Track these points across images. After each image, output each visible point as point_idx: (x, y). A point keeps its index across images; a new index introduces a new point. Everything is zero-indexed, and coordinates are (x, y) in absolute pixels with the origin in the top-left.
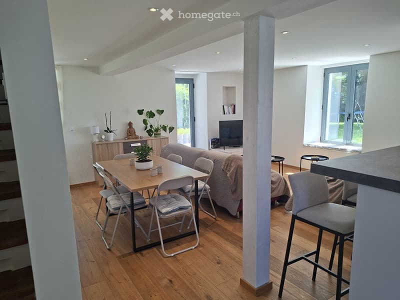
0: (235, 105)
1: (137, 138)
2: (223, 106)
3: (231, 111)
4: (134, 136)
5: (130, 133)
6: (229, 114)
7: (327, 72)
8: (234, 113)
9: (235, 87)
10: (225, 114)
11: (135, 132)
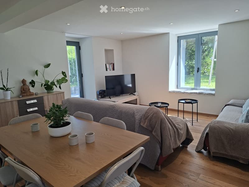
0: (114, 64)
1: (32, 94)
2: (106, 64)
3: (111, 68)
4: (28, 94)
5: (23, 90)
6: (110, 70)
7: (179, 38)
8: (114, 69)
9: (113, 50)
10: (107, 70)
11: (29, 89)
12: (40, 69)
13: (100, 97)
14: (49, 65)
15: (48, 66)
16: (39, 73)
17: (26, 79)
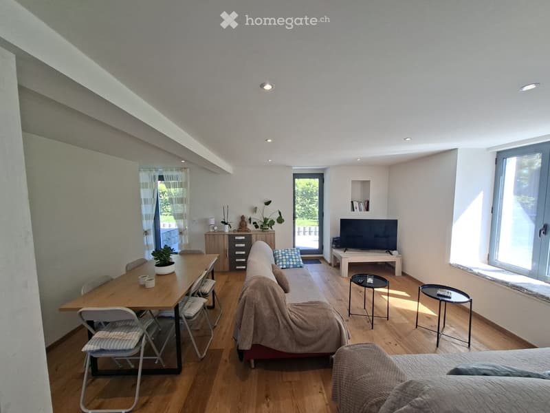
0: (368, 202)
2: (352, 202)
3: (363, 208)
4: (244, 229)
5: (241, 225)
6: (360, 211)
7: (500, 157)
8: (367, 209)
9: (369, 181)
10: (354, 210)
11: (246, 225)
12: (261, 205)
13: (334, 246)
14: (270, 202)
15: (268, 203)
16: (258, 210)
17: (245, 215)
